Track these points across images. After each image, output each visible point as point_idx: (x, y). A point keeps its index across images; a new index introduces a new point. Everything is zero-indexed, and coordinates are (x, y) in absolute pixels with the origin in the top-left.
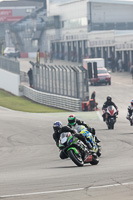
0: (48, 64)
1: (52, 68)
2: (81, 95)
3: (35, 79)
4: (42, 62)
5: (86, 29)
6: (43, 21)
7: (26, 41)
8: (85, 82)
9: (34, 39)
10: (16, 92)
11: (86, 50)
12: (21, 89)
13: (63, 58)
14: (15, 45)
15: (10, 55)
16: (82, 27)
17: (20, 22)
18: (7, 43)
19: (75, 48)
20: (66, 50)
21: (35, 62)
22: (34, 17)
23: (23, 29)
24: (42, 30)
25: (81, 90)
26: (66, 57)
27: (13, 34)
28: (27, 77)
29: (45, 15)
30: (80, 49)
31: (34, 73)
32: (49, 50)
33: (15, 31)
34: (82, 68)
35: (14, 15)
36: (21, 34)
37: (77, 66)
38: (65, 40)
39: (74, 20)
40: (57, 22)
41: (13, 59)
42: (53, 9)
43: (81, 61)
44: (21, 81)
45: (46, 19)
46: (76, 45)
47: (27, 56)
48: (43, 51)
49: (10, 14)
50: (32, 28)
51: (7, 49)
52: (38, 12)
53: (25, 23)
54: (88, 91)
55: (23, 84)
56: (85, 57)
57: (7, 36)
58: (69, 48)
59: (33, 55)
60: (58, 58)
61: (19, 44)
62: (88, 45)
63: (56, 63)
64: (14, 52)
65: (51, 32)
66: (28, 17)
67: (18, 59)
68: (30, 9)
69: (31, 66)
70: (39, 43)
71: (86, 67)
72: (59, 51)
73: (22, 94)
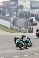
0: (19, 19)
1: (20, 20)
2: (28, 28)
4: (17, 18)
5: (30, 9)
6: (17, 6)
7: (12, 12)
8: (30, 24)
9: (15, 12)
10: (9, 27)
12: (11, 26)
13: (23, 17)
14: (9, 14)
16: (29, 8)
17: (11, 7)
18: (7, 13)
19: (27, 14)
20: (24, 15)
21: (15, 18)
22: (15, 5)
23: (11, 9)
24: (17, 9)
25: (28, 27)
27: (9, 10)
28: (13, 23)
29: (18, 5)
30: (28, 15)
31: (15, 22)
32: (19, 15)
33: (9, 9)
34: (29, 20)
35: (9, 5)
36: (11, 10)
37: (27, 20)
38: (24, 12)
39: (26, 6)
40: (22, 7)
41: (8, 18)
42: (20, 3)
43: (28, 18)
44: (11, 24)
46: (27, 13)
47: (13, 17)
48: (17, 15)
49: (8, 5)
50: (14, 9)
51: (7, 15)
52: (16, 4)
54: (30, 27)
55: (11, 25)
56: (30, 17)
57: (7, 11)
58: (25, 14)
59: (15, 16)
60: (22, 17)
61: (10, 13)
62: (31, 14)
63: (21, 19)
64: (9, 15)
65: (20, 10)
66: (13, 5)
67: (10, 18)
68: (13, 3)
69: (14, 20)
71: (30, 20)
72: (22, 15)
73: (11, 28)
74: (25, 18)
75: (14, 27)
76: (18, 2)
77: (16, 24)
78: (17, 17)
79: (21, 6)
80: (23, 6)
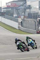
0: (27, 20)
1: (28, 21)
2: (37, 29)
3: (23, 24)
4: (25, 19)
5: (38, 9)
6: (25, 7)
8: (38, 25)
9: (23, 12)
10: (17, 28)
11: (38, 16)
12: (19, 27)
13: (31, 18)
14: (17, 14)
15: (16, 17)
16: (37, 9)
17: (19, 7)
18: (15, 13)
19: (35, 15)
20: (32, 16)
21: (23, 19)
22: (23, 5)
23: (19, 9)
24: (25, 9)
25: (37, 28)
26: (32, 18)
27: (16, 11)
28: (21, 24)
29: (26, 5)
30: (36, 15)
31: (23, 22)
32: (27, 15)
33: (17, 10)
34: (37, 21)
35: (17, 5)
36: (19, 11)
38: (32, 12)
39: (35, 7)
41: (16, 18)
42: (28, 3)
43: (37, 19)
44: (19, 25)
45: (26, 6)
46: (35, 14)
47: (20, 17)
48: (25, 16)
49: (16, 5)
50: (22, 9)
51: (15, 15)
52: (24, 4)
53: (20, 7)
54: (39, 28)
55: (19, 26)
56: (38, 18)
57: (15, 11)
58: (33, 15)
60: (30, 18)
61: (18, 14)
62: (39, 14)
64: (17, 16)
65: (28, 10)
66: (21, 6)
67: (18, 18)
68: (21, 3)
69: (22, 20)
70: (24, 13)
71: (38, 21)
72: (30, 16)
73: (19, 29)
74: (33, 18)
75: (22, 28)
76: (26, 3)
77: (24, 24)
78: (25, 17)
79: (30, 6)
80: (31, 6)
